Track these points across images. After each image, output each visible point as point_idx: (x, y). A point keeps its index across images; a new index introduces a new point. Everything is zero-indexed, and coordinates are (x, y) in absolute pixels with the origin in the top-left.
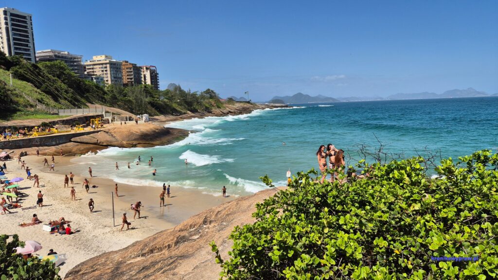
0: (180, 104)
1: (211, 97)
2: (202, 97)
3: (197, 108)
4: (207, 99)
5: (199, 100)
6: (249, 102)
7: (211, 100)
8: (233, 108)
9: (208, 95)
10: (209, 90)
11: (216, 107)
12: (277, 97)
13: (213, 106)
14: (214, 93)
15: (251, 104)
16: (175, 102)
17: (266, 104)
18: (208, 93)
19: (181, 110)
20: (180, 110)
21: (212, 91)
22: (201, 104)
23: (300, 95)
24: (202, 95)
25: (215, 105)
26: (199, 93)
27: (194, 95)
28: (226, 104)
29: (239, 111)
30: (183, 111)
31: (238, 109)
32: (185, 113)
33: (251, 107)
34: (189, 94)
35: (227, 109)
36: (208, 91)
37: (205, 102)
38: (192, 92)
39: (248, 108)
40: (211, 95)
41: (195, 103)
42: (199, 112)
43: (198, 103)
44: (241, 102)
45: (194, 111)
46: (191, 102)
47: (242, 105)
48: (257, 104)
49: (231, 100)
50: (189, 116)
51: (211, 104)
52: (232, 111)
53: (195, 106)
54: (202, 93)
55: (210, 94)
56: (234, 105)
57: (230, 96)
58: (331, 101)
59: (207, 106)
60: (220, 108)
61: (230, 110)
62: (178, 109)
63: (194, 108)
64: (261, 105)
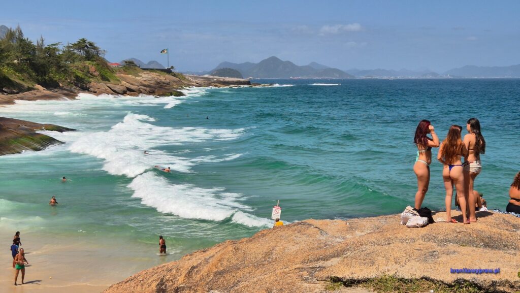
0: (18, 69)
1: (89, 57)
2: (70, 56)
3: (57, 78)
4: (80, 60)
5: (63, 63)
6: (169, 71)
7: (87, 63)
8: (136, 81)
9: (82, 53)
10: (84, 41)
11: (100, 79)
12: (226, 63)
13: (93, 76)
14: (95, 48)
15: (174, 75)
16: (8, 64)
17: (206, 76)
18: (83, 48)
19: (21, 82)
20: (18, 81)
21: (91, 44)
22: (65, 72)
23: (274, 60)
24: (69, 51)
25: (97, 73)
26: (61, 48)
27: (50, 51)
28: (120, 72)
29: (148, 89)
30: (26, 85)
31: (146, 84)
32: (29, 89)
33: (174, 82)
34: (40, 48)
35: (123, 83)
36: (82, 45)
37: (76, 67)
38: (46, 45)
39: (168, 84)
40: (87, 52)
41: (54, 69)
42: (62, 88)
43: (60, 67)
44: (152, 70)
45: (50, 85)
46: (43, 66)
47: (155, 75)
48: (187, 76)
49: (130, 66)
50: (38, 94)
51: (88, 72)
52: (133, 87)
53: (53, 74)
54: (69, 47)
55: (87, 50)
56: (137, 75)
57: (127, 58)
58: (336, 77)
59: (80, 74)
60: (108, 80)
61: (128, 85)
62: (15, 78)
63: (51, 79)
64: (196, 78)
